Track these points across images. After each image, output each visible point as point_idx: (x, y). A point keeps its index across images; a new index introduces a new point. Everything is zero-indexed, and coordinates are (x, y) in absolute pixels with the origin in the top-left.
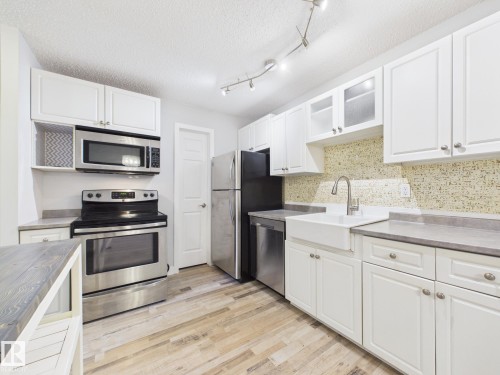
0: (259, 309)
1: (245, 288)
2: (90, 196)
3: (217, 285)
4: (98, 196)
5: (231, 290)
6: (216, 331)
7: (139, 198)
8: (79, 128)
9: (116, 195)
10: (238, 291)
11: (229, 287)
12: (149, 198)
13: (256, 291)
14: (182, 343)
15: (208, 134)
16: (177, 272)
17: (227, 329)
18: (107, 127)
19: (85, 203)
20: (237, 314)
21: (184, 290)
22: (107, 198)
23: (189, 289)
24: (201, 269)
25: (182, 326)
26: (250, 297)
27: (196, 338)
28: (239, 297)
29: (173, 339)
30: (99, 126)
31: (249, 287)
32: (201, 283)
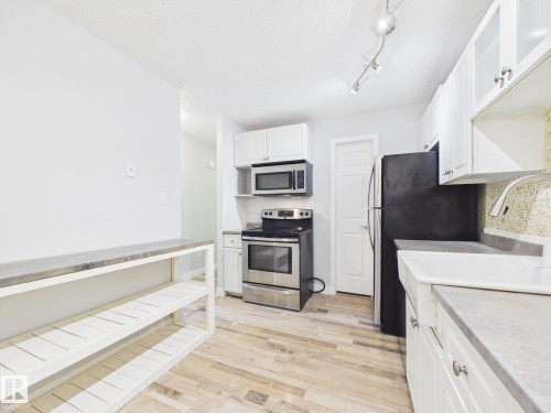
0: (366, 368)
1: (381, 340)
2: (266, 214)
3: (354, 321)
4: (271, 214)
5: (364, 333)
6: (302, 356)
7: (296, 216)
8: (254, 166)
9: (281, 213)
10: (368, 337)
11: (364, 329)
12: (305, 217)
13: (391, 350)
14: (272, 346)
15: (371, 141)
16: (334, 293)
17: (312, 361)
18: (269, 161)
19: (263, 219)
20: (336, 356)
21: (320, 311)
22: (275, 216)
23: (326, 311)
24: (358, 300)
25: (287, 335)
26: (376, 351)
27: (283, 350)
28: (360, 343)
29: (270, 340)
30: (264, 162)
31: (390, 342)
32: (343, 312)
